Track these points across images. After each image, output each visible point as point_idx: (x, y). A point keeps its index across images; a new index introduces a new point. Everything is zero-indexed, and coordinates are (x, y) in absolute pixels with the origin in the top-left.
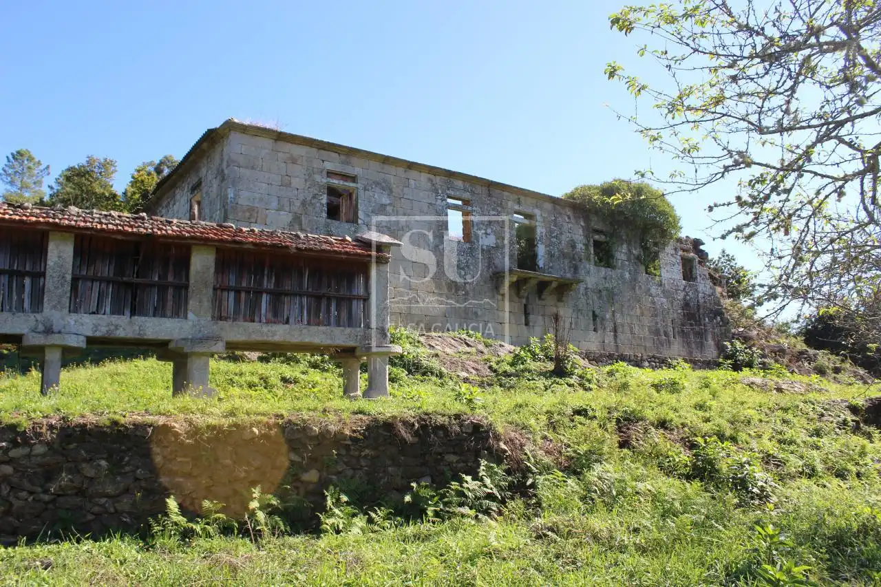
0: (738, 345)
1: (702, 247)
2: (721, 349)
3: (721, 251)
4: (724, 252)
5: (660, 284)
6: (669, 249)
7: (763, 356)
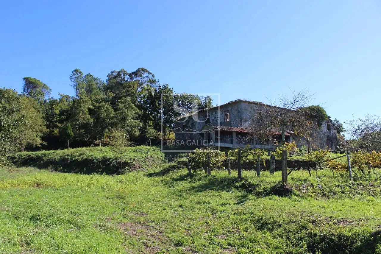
0: (341, 147)
1: (330, 119)
2: (337, 148)
3: (335, 118)
4: (336, 119)
5: (322, 132)
6: (324, 123)
7: (348, 150)
